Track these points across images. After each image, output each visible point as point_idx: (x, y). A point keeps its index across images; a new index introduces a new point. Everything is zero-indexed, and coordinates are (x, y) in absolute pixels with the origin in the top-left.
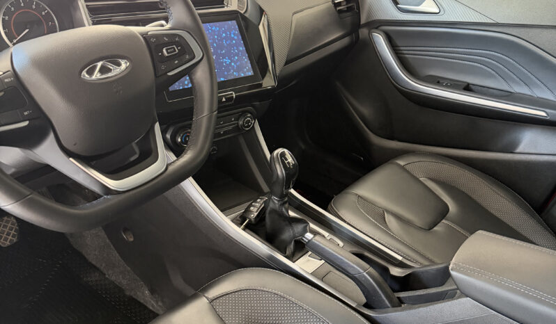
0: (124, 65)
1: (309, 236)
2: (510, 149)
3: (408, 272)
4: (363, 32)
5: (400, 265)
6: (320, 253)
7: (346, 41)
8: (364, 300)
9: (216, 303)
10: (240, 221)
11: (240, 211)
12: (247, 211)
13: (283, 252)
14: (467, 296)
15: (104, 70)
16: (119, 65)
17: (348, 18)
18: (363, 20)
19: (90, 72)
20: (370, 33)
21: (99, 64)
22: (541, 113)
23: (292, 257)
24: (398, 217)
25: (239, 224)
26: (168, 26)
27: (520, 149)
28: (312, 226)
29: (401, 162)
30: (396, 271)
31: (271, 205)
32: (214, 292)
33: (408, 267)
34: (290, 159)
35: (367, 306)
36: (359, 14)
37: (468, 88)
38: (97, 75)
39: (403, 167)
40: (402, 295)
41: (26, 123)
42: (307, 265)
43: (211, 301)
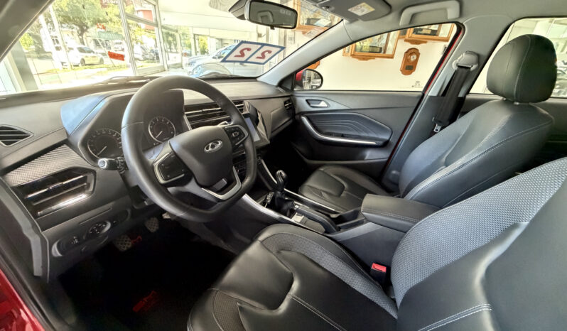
0: (220, 143)
1: (297, 207)
2: (363, 158)
3: (338, 215)
4: (297, 117)
5: (335, 213)
6: (301, 213)
7: (291, 121)
8: (324, 230)
9: (264, 243)
10: (263, 204)
11: (263, 200)
12: (266, 199)
13: (285, 215)
14: (370, 221)
15: (213, 146)
16: (218, 143)
17: (291, 111)
18: (297, 112)
19: (207, 149)
20: (300, 117)
21: (210, 144)
22: (374, 143)
23: (290, 217)
24: (327, 193)
25: (264, 206)
26: (232, 124)
27: (367, 158)
28: (296, 202)
29: (322, 169)
30: (334, 216)
31: (277, 196)
32: (261, 238)
33: (338, 213)
34: (283, 174)
35: (326, 232)
36: (294, 109)
37: (343, 136)
38: (210, 149)
39: (323, 172)
40: (340, 225)
41: (183, 175)
42: (297, 219)
43: (262, 242)
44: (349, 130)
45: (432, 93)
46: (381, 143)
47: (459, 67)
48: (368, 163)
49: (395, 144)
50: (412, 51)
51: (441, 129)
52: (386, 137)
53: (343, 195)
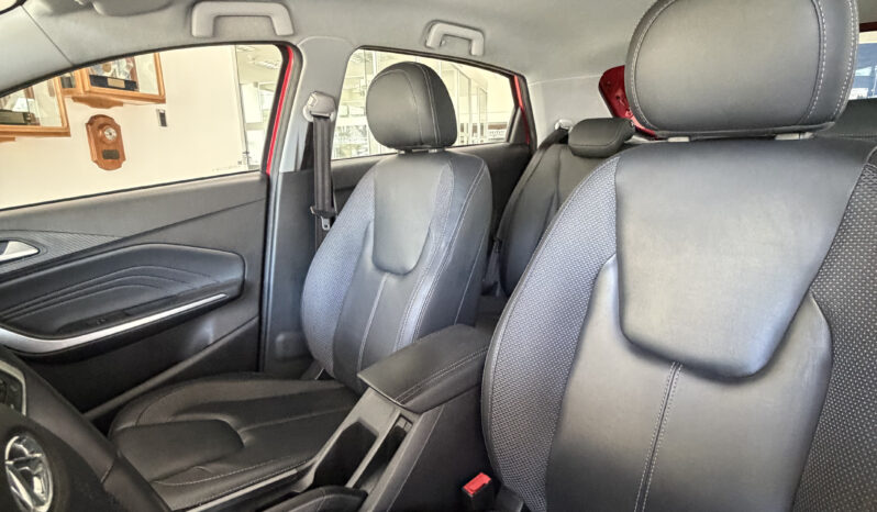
3: (313, 473)
30: (305, 483)
33: (306, 471)
44: (141, 292)
45: (285, 167)
46: (235, 290)
47: (315, 116)
48: (222, 348)
49: (259, 282)
50: (102, 121)
51: (332, 224)
52: (234, 275)
53: (245, 440)
